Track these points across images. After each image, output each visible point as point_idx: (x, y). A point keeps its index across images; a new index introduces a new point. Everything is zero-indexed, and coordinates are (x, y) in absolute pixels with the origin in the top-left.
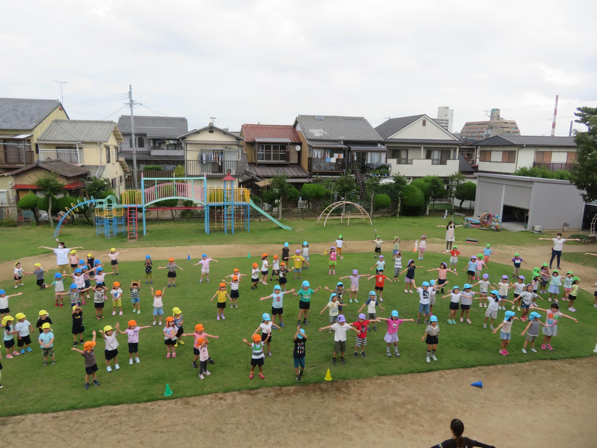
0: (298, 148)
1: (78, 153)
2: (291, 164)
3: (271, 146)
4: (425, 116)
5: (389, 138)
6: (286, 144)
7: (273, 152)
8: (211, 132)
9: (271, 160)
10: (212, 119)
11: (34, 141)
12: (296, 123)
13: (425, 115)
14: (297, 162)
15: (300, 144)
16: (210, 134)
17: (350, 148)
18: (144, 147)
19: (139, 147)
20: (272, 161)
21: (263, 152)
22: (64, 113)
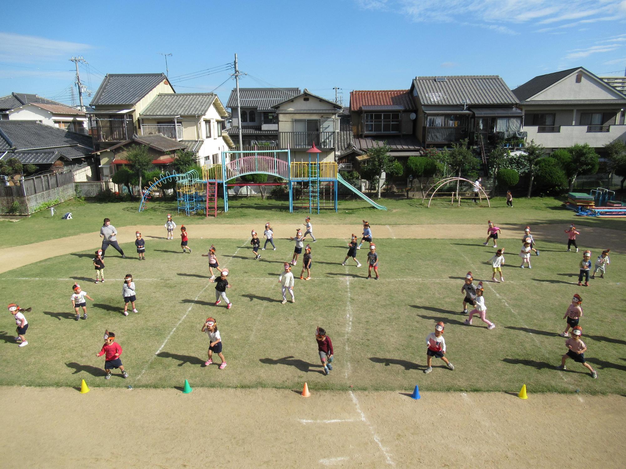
0: (413, 116)
1: (177, 127)
2: (404, 135)
3: (381, 115)
4: (580, 69)
5: (528, 100)
6: (399, 111)
7: (384, 121)
8: (306, 99)
9: (381, 131)
10: (335, 89)
11: (136, 116)
12: (413, 86)
13: (581, 67)
14: (411, 133)
15: (416, 111)
16: (305, 102)
17: (474, 114)
18: (255, 121)
19: (250, 121)
20: (383, 132)
21: (372, 122)
22: (170, 86)
